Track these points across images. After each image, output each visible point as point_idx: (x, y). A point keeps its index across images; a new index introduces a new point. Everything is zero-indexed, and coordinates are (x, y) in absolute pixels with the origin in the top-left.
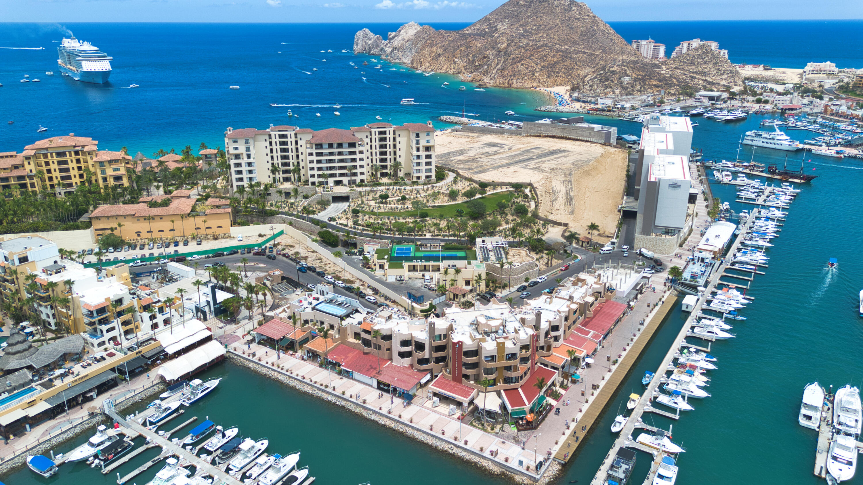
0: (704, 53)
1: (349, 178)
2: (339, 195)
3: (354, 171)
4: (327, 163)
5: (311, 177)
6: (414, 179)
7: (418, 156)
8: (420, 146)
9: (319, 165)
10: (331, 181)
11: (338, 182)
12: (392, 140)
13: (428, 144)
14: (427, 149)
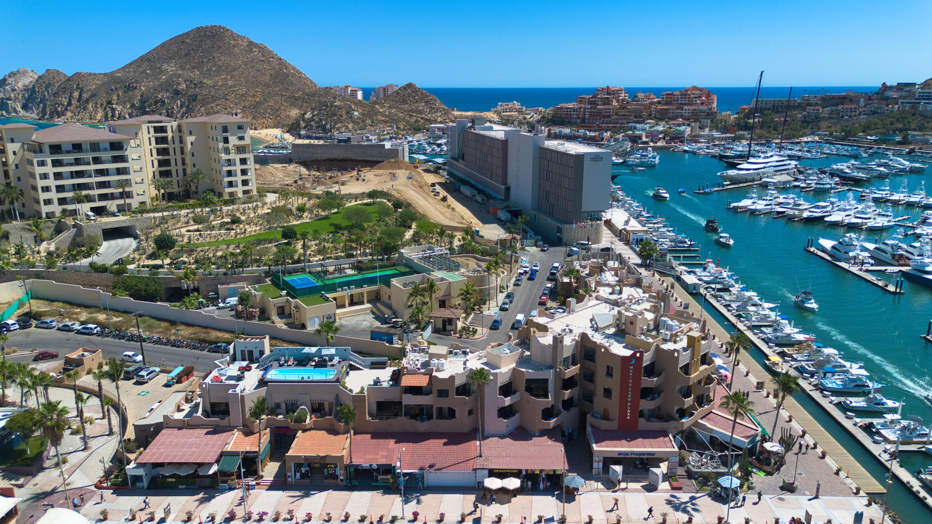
0: (413, 92)
1: (118, 202)
2: (115, 226)
3: (127, 189)
4: (72, 177)
5: (45, 204)
6: (226, 197)
7: (229, 160)
8: (230, 145)
9: (60, 182)
10: (85, 208)
11: (99, 211)
12: (177, 140)
13: (242, 143)
14: (240, 149)
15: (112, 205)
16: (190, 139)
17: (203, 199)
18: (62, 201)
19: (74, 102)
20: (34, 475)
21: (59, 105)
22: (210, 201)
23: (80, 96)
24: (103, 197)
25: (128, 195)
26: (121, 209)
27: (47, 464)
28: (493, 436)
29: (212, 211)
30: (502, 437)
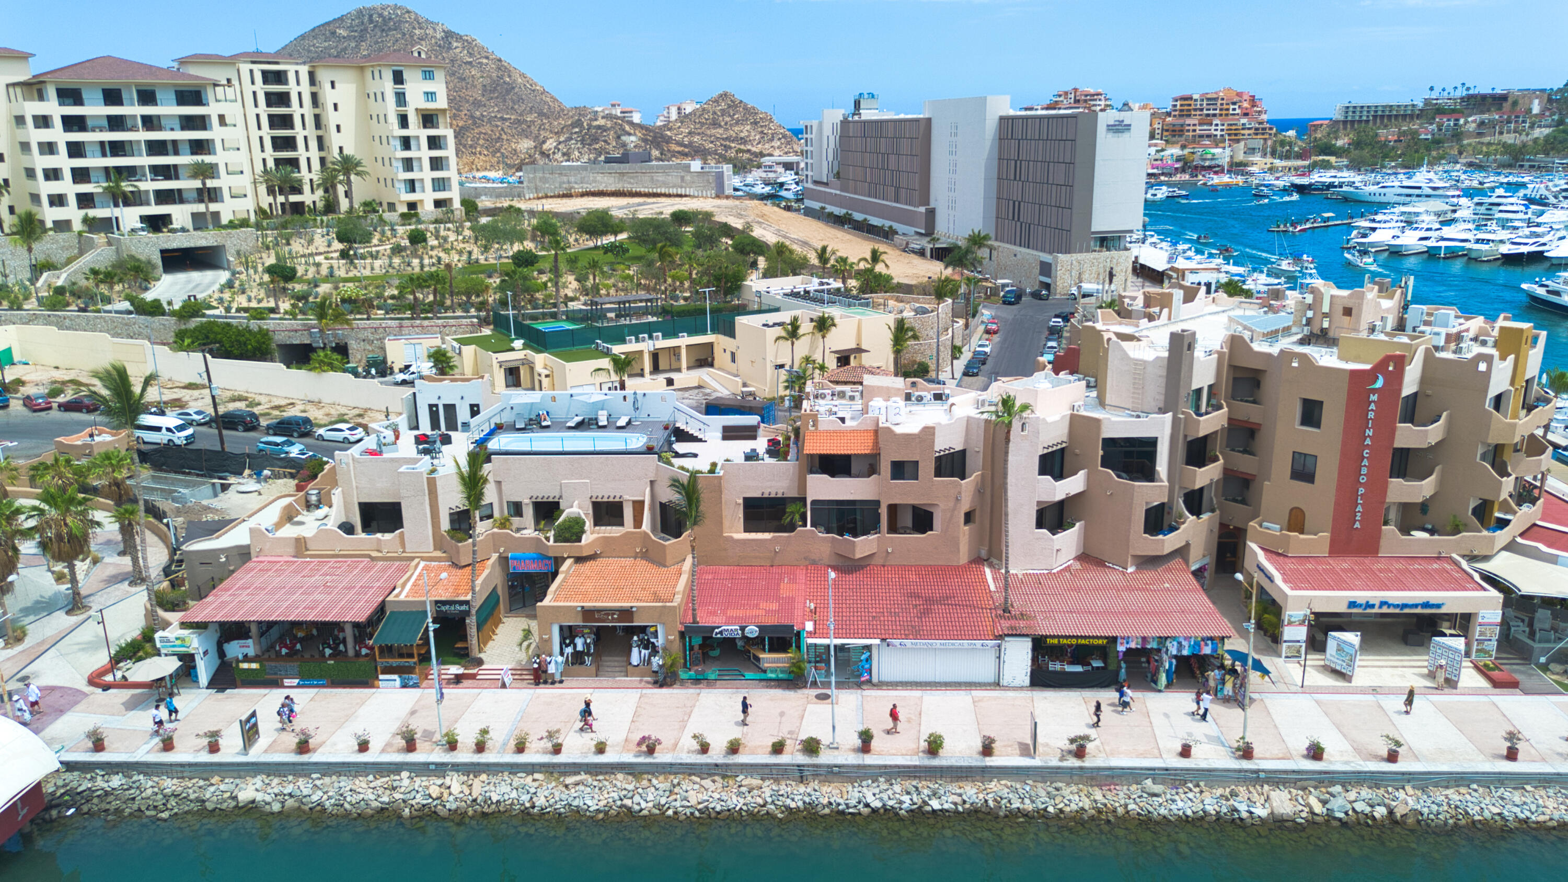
0: (729, 106)
1: (193, 208)
2: (186, 245)
3: (210, 183)
4: (104, 154)
5: (52, 204)
6: (403, 210)
7: (407, 138)
8: (410, 110)
9: (79, 163)
10: (130, 217)
11: (156, 223)
12: (308, 100)
13: (431, 106)
14: (428, 118)
15: (182, 214)
18: (85, 200)
24: (164, 197)
25: (212, 195)
26: (199, 221)
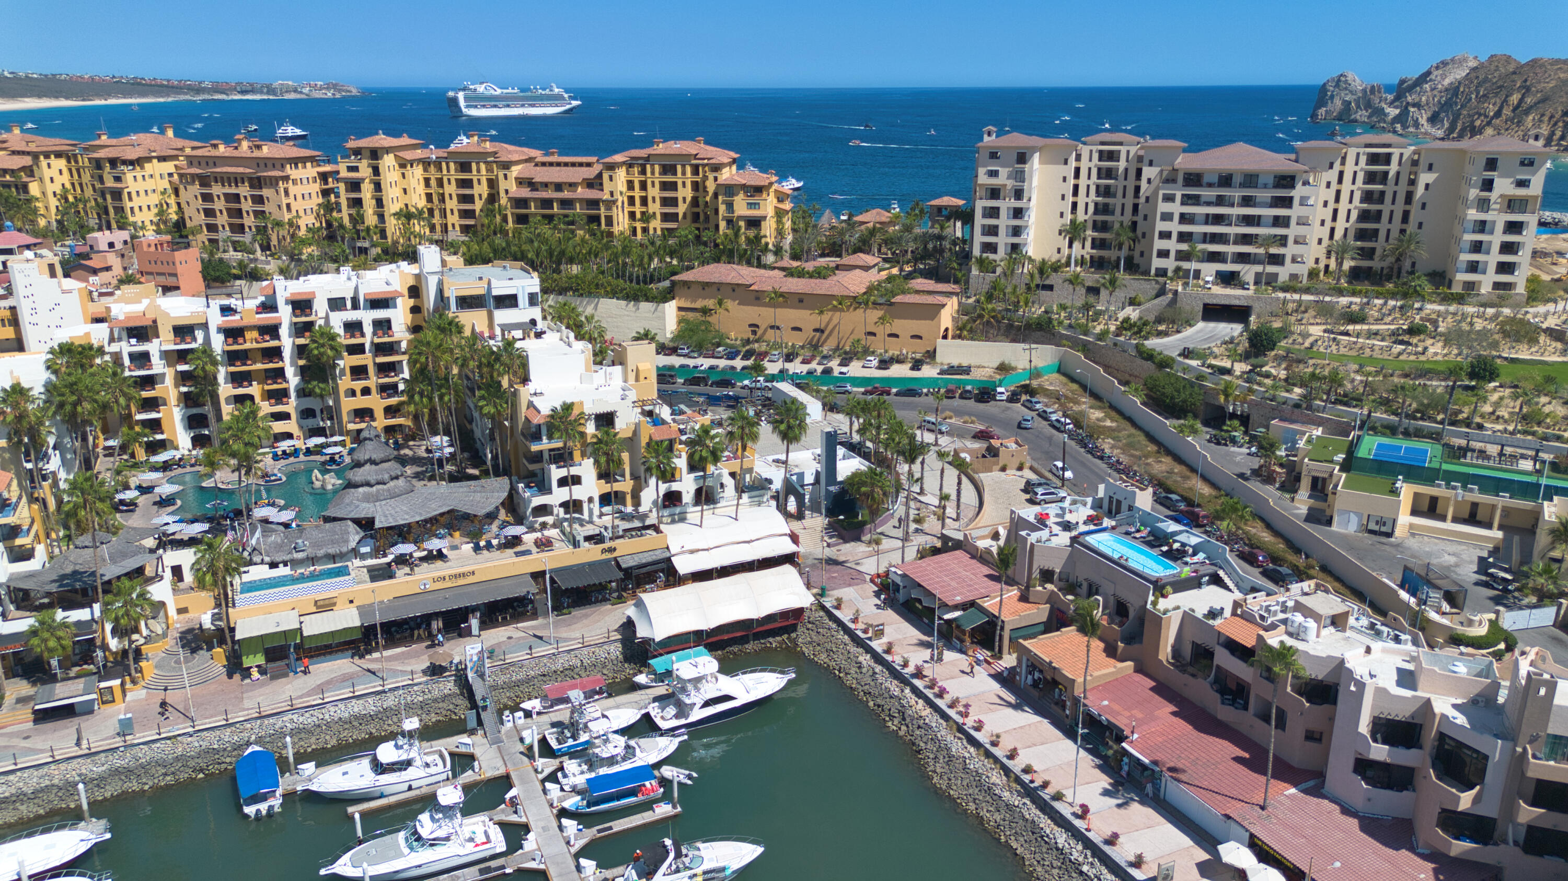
1: (1259, 268)
2: (1223, 302)
3: (1279, 251)
4: (1206, 223)
5: (1159, 256)
6: (1457, 289)
7: (1483, 223)
8: (1494, 195)
9: (1187, 228)
10: (1209, 270)
11: (1228, 279)
12: (1404, 180)
13: (1522, 192)
14: (1512, 204)
15: (1248, 272)
16: (1425, 178)
17: (1405, 284)
18: (1180, 255)
19: (1507, 112)
20: (846, 541)
21: (1480, 115)
22: (1416, 291)
23: (1521, 100)
24: (1242, 258)
25: (1277, 260)
26: (1260, 280)
27: (866, 538)
28: (1333, 800)
29: (1401, 308)
30: (1346, 811)
